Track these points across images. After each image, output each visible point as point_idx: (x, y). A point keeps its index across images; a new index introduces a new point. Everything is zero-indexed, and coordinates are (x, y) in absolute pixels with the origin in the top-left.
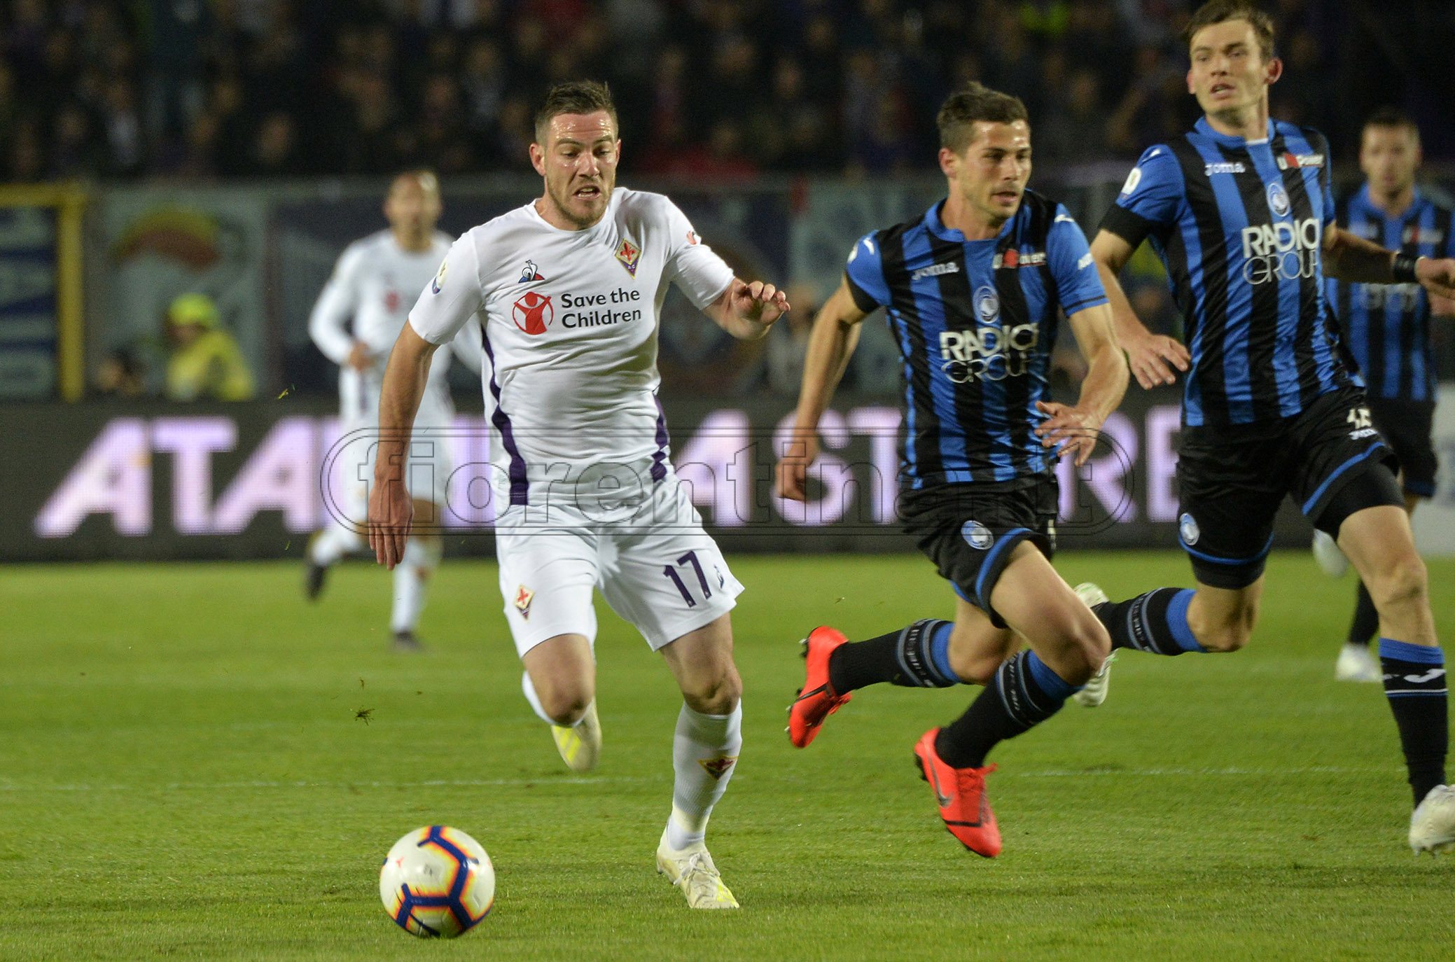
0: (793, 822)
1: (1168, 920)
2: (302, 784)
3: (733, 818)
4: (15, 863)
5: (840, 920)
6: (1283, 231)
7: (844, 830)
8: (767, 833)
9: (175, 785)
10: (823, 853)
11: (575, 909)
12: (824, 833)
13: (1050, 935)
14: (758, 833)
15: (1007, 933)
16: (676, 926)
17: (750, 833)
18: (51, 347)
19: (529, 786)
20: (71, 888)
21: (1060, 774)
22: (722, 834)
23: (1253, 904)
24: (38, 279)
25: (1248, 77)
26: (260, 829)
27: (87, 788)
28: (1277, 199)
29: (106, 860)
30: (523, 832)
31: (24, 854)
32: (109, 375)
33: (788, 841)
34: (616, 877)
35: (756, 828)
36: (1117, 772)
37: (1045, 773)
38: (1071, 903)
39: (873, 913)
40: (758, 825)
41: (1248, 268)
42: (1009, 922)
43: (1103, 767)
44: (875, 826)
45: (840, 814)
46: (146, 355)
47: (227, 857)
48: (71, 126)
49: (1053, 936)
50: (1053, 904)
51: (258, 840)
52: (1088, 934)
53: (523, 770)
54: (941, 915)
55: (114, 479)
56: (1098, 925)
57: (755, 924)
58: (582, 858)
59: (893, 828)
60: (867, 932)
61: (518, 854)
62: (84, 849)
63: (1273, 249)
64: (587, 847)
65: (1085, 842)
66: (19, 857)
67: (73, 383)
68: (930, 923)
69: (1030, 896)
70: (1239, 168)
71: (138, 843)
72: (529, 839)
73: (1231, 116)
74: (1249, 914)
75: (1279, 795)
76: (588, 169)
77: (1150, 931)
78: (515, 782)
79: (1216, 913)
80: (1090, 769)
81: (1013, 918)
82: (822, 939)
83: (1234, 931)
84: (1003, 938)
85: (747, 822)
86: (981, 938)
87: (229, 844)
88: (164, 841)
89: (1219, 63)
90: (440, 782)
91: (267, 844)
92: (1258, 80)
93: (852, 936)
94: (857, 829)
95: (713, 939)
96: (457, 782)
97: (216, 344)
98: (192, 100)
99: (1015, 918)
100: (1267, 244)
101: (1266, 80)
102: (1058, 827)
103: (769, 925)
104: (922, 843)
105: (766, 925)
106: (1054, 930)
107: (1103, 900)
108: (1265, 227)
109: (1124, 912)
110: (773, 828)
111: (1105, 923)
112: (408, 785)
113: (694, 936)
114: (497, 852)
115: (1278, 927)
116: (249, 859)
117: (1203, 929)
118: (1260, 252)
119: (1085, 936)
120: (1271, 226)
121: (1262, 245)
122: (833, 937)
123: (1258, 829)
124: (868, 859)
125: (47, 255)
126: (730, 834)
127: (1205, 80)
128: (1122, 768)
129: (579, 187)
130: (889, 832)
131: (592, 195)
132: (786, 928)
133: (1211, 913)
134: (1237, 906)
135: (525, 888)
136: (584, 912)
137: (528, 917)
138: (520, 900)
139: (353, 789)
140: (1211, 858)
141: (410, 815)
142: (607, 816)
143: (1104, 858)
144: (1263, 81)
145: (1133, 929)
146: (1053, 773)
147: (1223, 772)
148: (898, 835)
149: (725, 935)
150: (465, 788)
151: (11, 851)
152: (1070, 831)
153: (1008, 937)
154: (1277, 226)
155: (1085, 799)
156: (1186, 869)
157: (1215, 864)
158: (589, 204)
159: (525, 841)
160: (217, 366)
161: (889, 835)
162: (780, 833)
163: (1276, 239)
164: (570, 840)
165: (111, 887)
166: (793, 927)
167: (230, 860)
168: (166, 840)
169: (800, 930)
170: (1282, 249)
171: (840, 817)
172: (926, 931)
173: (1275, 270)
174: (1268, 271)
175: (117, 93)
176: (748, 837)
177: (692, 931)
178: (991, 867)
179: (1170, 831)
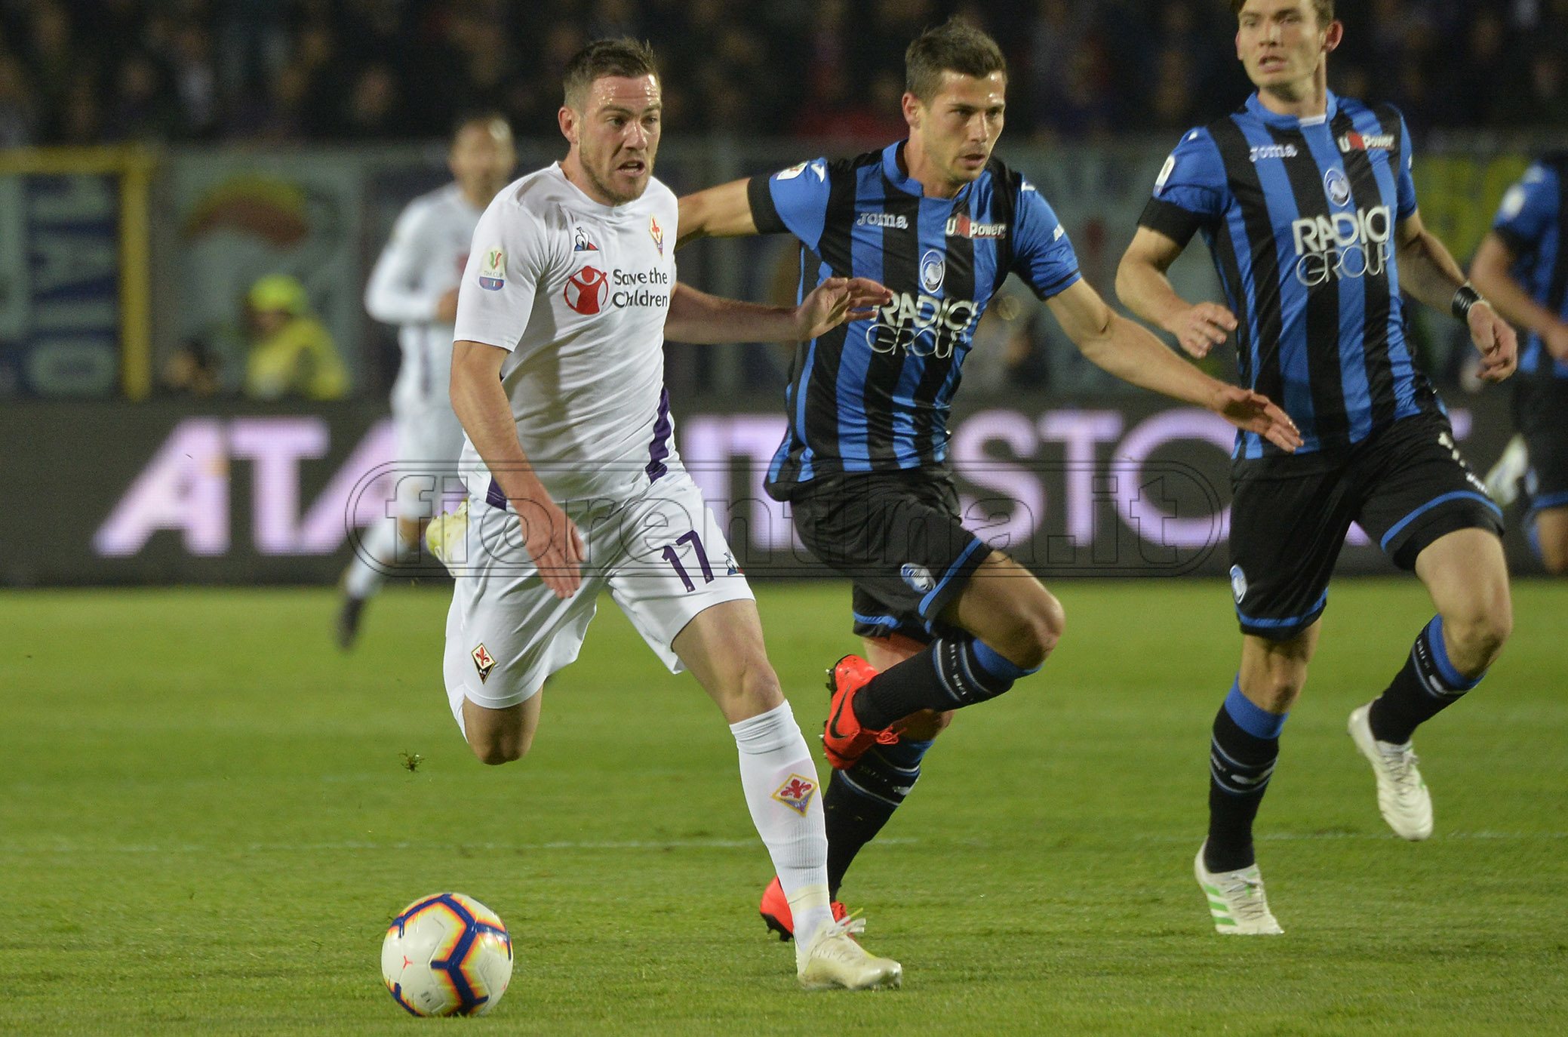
0: (974, 893)
1: (1412, 1008)
2: (404, 845)
3: (905, 887)
4: (72, 936)
5: (1029, 1007)
6: (1342, 223)
7: (1035, 901)
8: (944, 905)
9: (255, 846)
10: (1009, 928)
11: (721, 992)
12: (1011, 905)
13: (1274, 1026)
14: (933, 905)
15: (1223, 1023)
16: (840, 1012)
17: (924, 905)
18: (112, 336)
19: (668, 850)
20: (136, 966)
21: (1285, 838)
22: (892, 906)
23: (1511, 990)
24: (97, 257)
25: (1302, 46)
26: (355, 898)
27: (154, 849)
28: (1337, 187)
29: (177, 933)
30: (661, 903)
31: (83, 925)
32: (180, 369)
33: (970, 915)
34: (769, 956)
35: (933, 899)
36: (1351, 836)
37: (1268, 837)
38: (1299, 988)
39: (1068, 998)
40: (933, 896)
41: (1301, 267)
42: (1226, 1010)
43: (1336, 830)
44: (1070, 897)
45: (1028, 884)
46: (222, 345)
47: (317, 930)
48: (137, 79)
49: (1278, 1026)
50: (1278, 988)
51: (354, 911)
52: (1319, 1025)
53: (661, 830)
54: (1148, 1001)
55: (185, 490)
56: (1330, 1013)
57: (931, 1010)
58: (730, 933)
59: (1091, 899)
60: (1062, 1021)
61: (656, 928)
62: (151, 920)
63: (1331, 244)
64: (736, 920)
65: (1315, 917)
66: (75, 929)
67: (137, 378)
68: (1135, 1010)
69: (1251, 979)
70: (1291, 151)
71: (215, 913)
72: (668, 910)
73: (1284, 92)
74: (1507, 1002)
75: (1541, 862)
76: (636, 142)
77: (1392, 1021)
78: (653, 844)
79: (1468, 1001)
80: (1321, 832)
81: (1231, 1004)
82: (1008, 1028)
83: (1488, 1021)
84: (1220, 1029)
85: (920, 892)
86: (1194, 1028)
87: (320, 915)
88: (244, 911)
89: (1268, 31)
90: (564, 844)
91: (365, 915)
92: (1314, 48)
93: (1044, 1025)
94: (1049, 901)
95: (882, 1028)
96: (584, 844)
97: (303, 334)
98: (276, 50)
99: (1234, 1005)
100: (1323, 239)
101: (1324, 47)
102: (1283, 899)
103: (947, 1012)
104: (1126, 917)
105: (944, 1011)
106: (1279, 1019)
107: (1335, 985)
108: (1321, 219)
109: (1361, 999)
110: (952, 900)
111: (1338, 1011)
112: (529, 847)
113: (861, 1025)
114: (631, 926)
115: (1540, 1017)
116: (343, 932)
117: (1453, 1020)
118: (1314, 248)
119: (1315, 1026)
120: (1328, 217)
121: (1317, 240)
122: (1022, 1026)
123: (1516, 903)
124: (1062, 937)
125: (108, 229)
126: (901, 906)
127: (1254, 50)
128: (1357, 831)
129: (624, 161)
130: (1086, 904)
131: (636, 170)
132: (968, 1016)
133: (1461, 1001)
134: (1492, 992)
135: (664, 968)
136: (732, 997)
137: (668, 1001)
138: (658, 981)
139: (464, 853)
140: (1462, 937)
141: (530, 882)
142: (758, 885)
143: (1336, 935)
144: (1320, 48)
145: (1371, 1018)
146: (1277, 836)
147: (1475, 836)
148: (1097, 909)
149: (896, 1024)
150: (592, 852)
151: (67, 921)
152: (1297, 904)
153: (1226, 1027)
154: (1336, 218)
155: (1314, 866)
156: (1432, 949)
157: (1466, 944)
158: (632, 180)
159: (664, 913)
160: (306, 360)
161: (1087, 908)
162: (959, 905)
163: (1334, 232)
164: (715, 912)
165: (183, 965)
166: (976, 1015)
167: (322, 934)
168: (247, 910)
169: (983, 1018)
170: (1342, 243)
171: (1029, 887)
172: (1131, 1020)
173: (1335, 268)
174: (1326, 269)
175: (189, 41)
176: (923, 910)
177: (858, 1019)
178: (1206, 946)
179: (1413, 905)
